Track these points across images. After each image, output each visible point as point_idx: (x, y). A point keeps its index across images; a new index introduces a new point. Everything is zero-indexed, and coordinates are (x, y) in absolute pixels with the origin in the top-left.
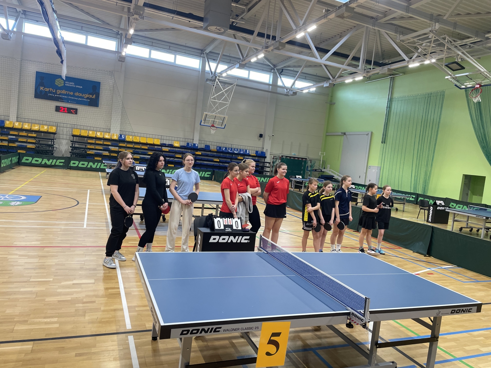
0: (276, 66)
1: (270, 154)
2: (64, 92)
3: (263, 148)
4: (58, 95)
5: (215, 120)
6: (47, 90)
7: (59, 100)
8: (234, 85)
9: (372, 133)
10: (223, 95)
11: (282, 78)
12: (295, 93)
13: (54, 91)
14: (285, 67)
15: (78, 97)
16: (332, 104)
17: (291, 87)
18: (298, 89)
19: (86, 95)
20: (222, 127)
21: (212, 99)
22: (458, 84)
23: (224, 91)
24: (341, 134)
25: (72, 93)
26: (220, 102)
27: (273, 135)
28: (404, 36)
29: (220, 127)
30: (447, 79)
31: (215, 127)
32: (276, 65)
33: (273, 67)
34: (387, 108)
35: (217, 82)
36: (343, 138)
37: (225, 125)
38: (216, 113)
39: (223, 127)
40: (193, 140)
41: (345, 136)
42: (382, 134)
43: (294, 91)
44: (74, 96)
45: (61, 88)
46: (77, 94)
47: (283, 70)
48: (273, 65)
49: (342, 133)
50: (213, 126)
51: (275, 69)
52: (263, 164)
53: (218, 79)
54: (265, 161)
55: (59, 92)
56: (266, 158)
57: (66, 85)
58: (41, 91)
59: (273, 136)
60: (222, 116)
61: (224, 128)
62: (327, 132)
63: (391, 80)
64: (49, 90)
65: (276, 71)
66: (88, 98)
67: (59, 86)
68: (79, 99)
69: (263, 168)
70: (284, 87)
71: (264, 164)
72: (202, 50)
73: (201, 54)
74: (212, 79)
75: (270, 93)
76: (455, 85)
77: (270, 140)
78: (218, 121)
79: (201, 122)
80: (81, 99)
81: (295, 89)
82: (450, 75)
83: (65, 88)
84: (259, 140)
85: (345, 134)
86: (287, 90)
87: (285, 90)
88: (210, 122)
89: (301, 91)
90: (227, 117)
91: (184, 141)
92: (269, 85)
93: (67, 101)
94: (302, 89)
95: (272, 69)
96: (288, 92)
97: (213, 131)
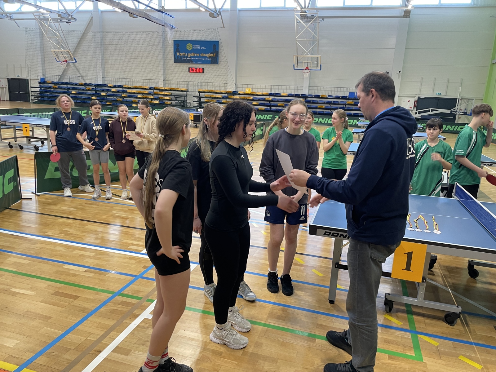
2: (193, 54)
4: (189, 57)
5: (308, 62)
6: (182, 54)
7: (190, 62)
10: (307, 31)
13: (186, 55)
15: (203, 57)
19: (209, 54)
20: (318, 69)
21: (298, 38)
23: (308, 27)
25: (198, 55)
29: (316, 69)
31: (309, 69)
37: (321, 66)
38: (307, 54)
44: (200, 57)
45: (191, 52)
46: (202, 55)
50: (307, 69)
55: (190, 55)
57: (194, 48)
58: (178, 57)
59: (400, 72)
60: (315, 56)
61: (321, 70)
64: (183, 54)
66: (210, 57)
67: (189, 50)
68: (204, 59)
77: (399, 78)
78: (311, 62)
79: (294, 65)
80: (205, 59)
83: (194, 51)
88: (303, 65)
90: (320, 57)
93: (195, 62)
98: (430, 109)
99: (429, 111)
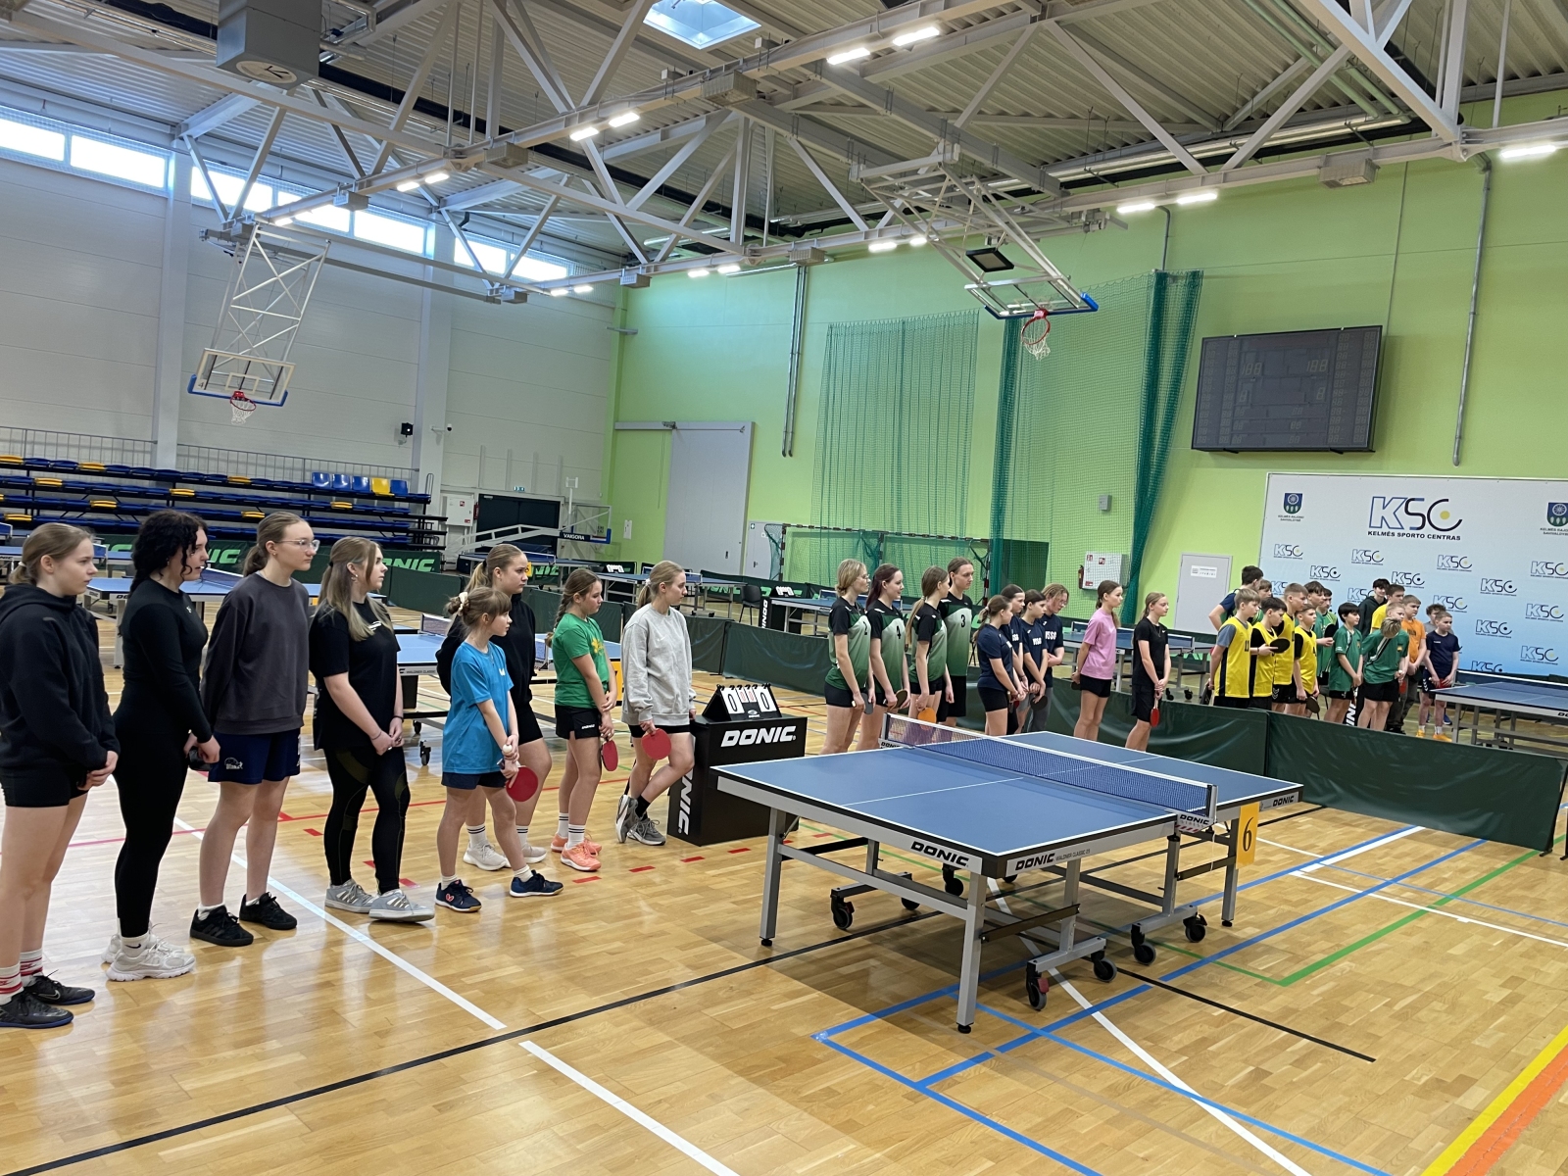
0: (445, 201)
1: (442, 491)
3: (418, 470)
5: (246, 376)
8: (319, 260)
9: (753, 424)
10: (274, 289)
11: (469, 242)
12: (521, 297)
14: (475, 207)
16: (626, 333)
17: (509, 274)
18: (533, 284)
20: (273, 401)
21: (238, 302)
22: (993, 305)
23: (281, 278)
24: (663, 427)
26: (264, 315)
27: (449, 426)
28: (869, 167)
29: (268, 401)
30: (969, 290)
31: (246, 400)
32: (446, 198)
33: (435, 204)
34: (792, 353)
35: (254, 244)
36: (668, 437)
37: (286, 393)
38: (250, 353)
39: (279, 401)
40: (156, 443)
41: (674, 431)
42: (783, 429)
43: (518, 290)
47: (467, 215)
48: (436, 196)
49: (665, 424)
50: (239, 396)
51: (443, 210)
52: (419, 523)
53: (258, 236)
54: (427, 514)
56: (429, 503)
59: (449, 429)
60: (276, 363)
61: (282, 405)
62: (616, 420)
63: (799, 273)
65: (448, 219)
69: (419, 537)
70: (483, 275)
71: (424, 523)
72: (174, 125)
73: (172, 137)
74: (228, 233)
75: (428, 290)
76: (987, 308)
77: (438, 442)
78: (258, 379)
79: (193, 381)
81: (521, 281)
82: (977, 282)
84: (401, 443)
85: (674, 427)
86: (493, 285)
87: (486, 282)
88: (227, 385)
89: (544, 290)
90: (292, 367)
91: (117, 449)
92: (423, 260)
94: (546, 286)
95: (430, 210)
96: (497, 290)
97: (240, 414)
98: (519, 526)
99: (516, 531)
